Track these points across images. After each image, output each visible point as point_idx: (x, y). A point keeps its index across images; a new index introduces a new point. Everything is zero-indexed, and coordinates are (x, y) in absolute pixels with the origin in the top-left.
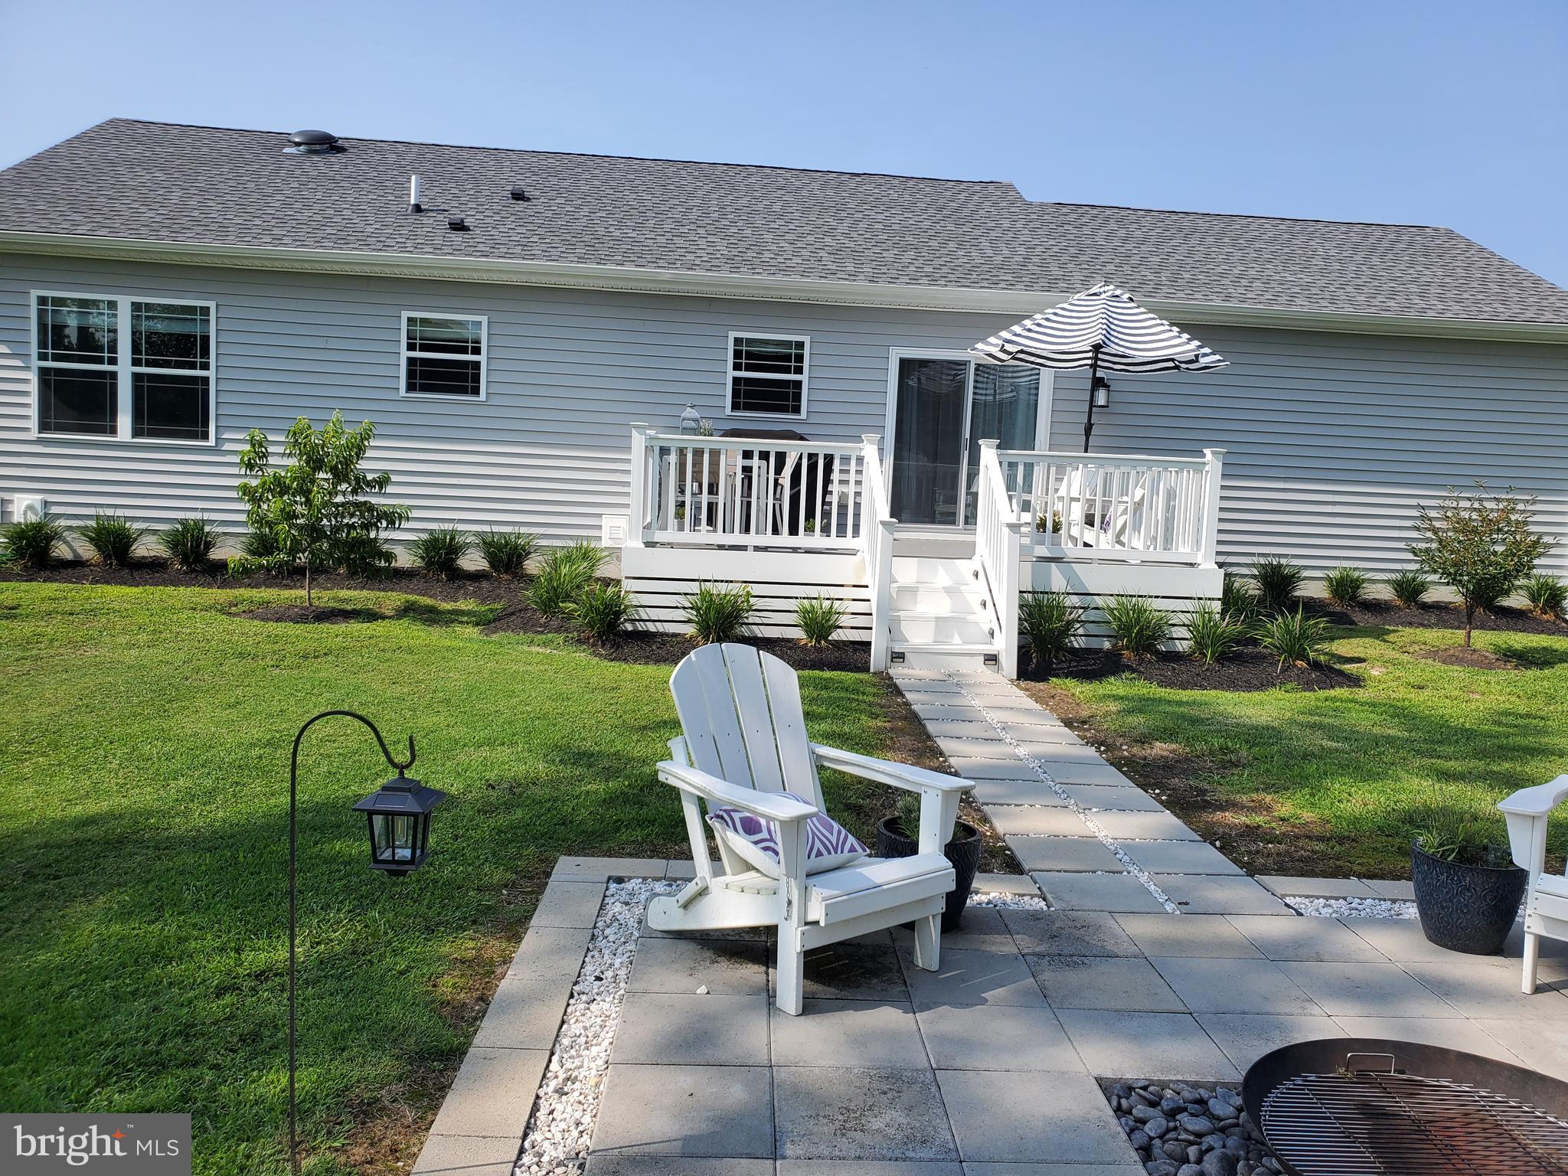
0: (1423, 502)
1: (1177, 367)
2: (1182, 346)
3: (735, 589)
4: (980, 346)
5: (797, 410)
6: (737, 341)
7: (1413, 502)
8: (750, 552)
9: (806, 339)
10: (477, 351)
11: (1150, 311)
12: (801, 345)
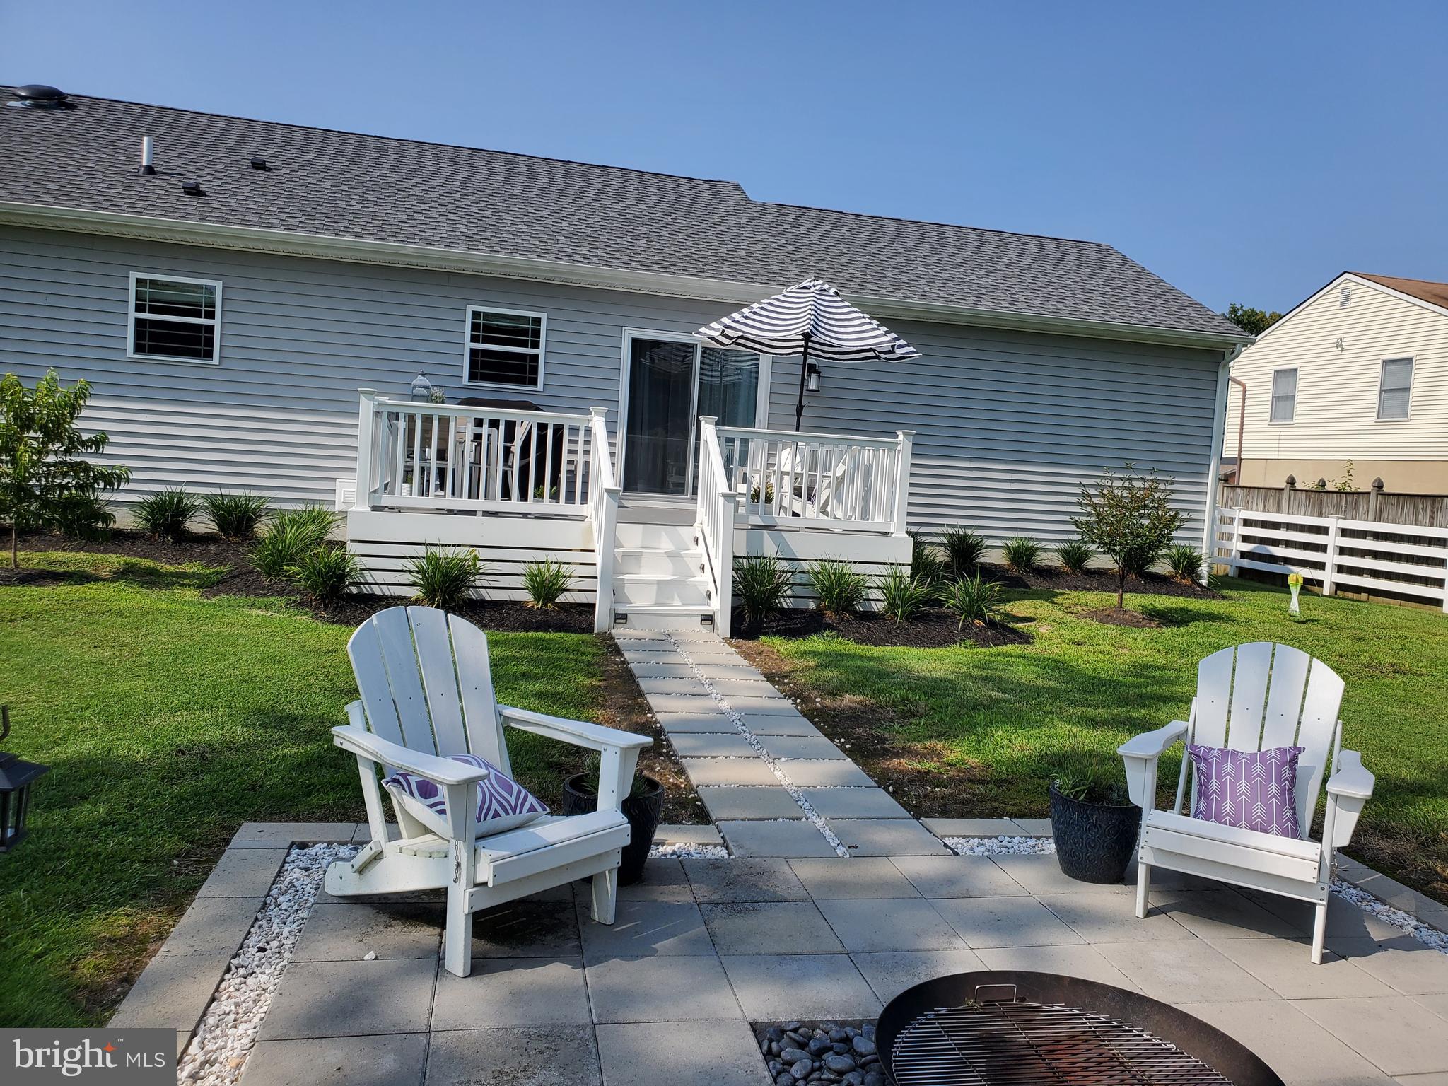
0: (1084, 481)
1: (877, 357)
2: (880, 337)
3: (462, 553)
4: (703, 330)
5: (534, 382)
6: (476, 315)
7: (1076, 481)
8: (479, 517)
9: (543, 316)
10: (211, 315)
11: (853, 305)
12: (537, 321)
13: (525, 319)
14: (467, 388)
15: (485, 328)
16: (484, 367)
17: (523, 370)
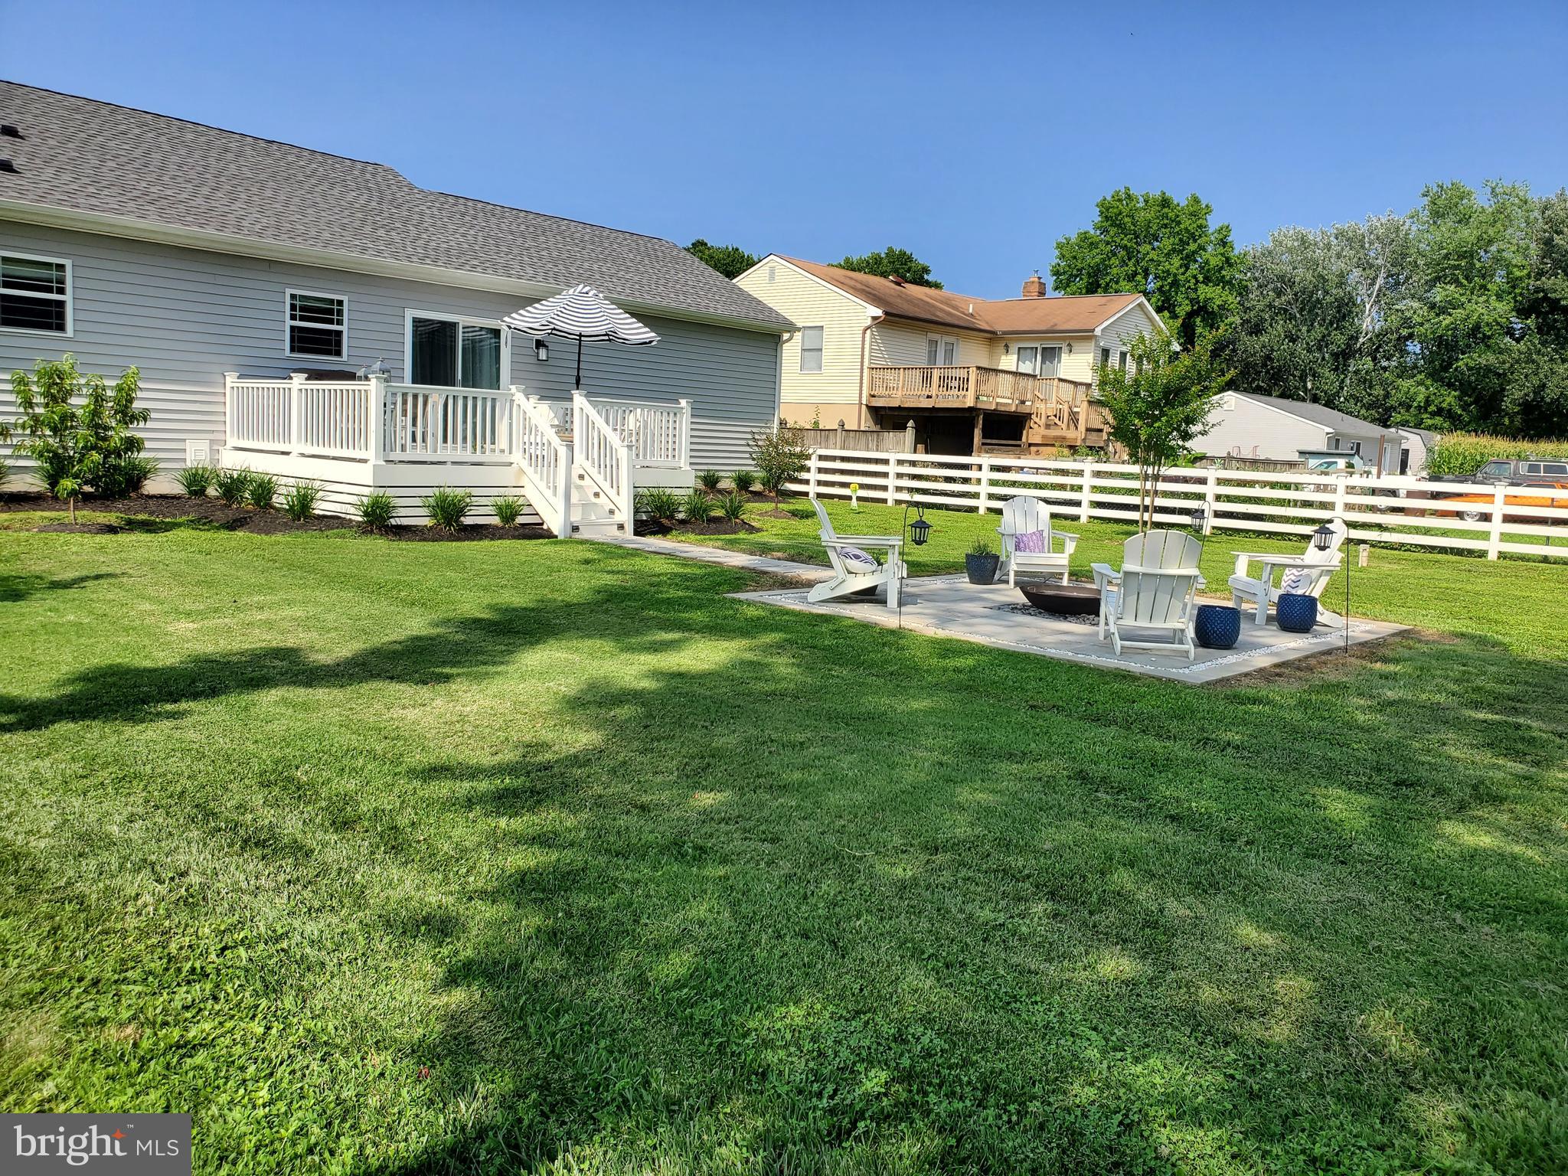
0: (754, 430)
1: (609, 340)
3: (460, 492)
4: (506, 319)
5: (339, 353)
6: (293, 297)
7: (749, 430)
9: (345, 299)
11: (613, 303)
12: (340, 303)
13: (332, 301)
14: (288, 359)
15: (304, 309)
16: (302, 341)
17: (330, 344)
